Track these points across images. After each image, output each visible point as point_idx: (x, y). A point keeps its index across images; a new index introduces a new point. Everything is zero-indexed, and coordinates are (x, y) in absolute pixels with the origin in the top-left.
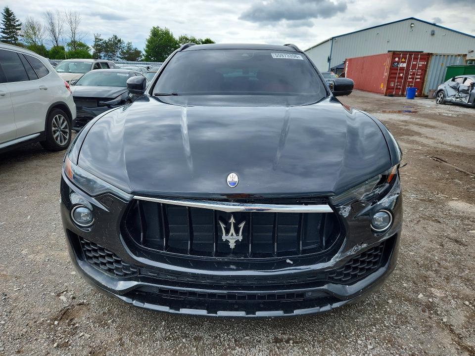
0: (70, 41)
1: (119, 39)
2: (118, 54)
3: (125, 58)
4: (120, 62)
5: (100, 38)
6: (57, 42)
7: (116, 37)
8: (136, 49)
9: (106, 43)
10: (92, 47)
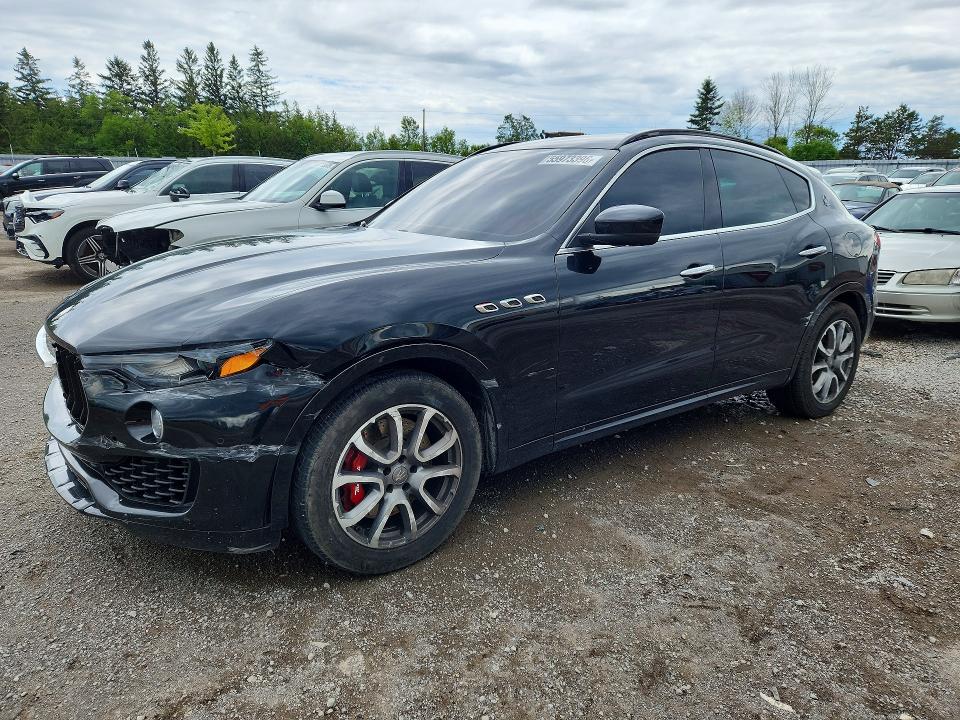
0: (801, 126)
1: (911, 111)
2: (901, 145)
3: (917, 153)
4: (901, 161)
5: (868, 114)
6: (776, 129)
7: (904, 108)
8: (952, 129)
9: (879, 123)
10: (842, 136)
